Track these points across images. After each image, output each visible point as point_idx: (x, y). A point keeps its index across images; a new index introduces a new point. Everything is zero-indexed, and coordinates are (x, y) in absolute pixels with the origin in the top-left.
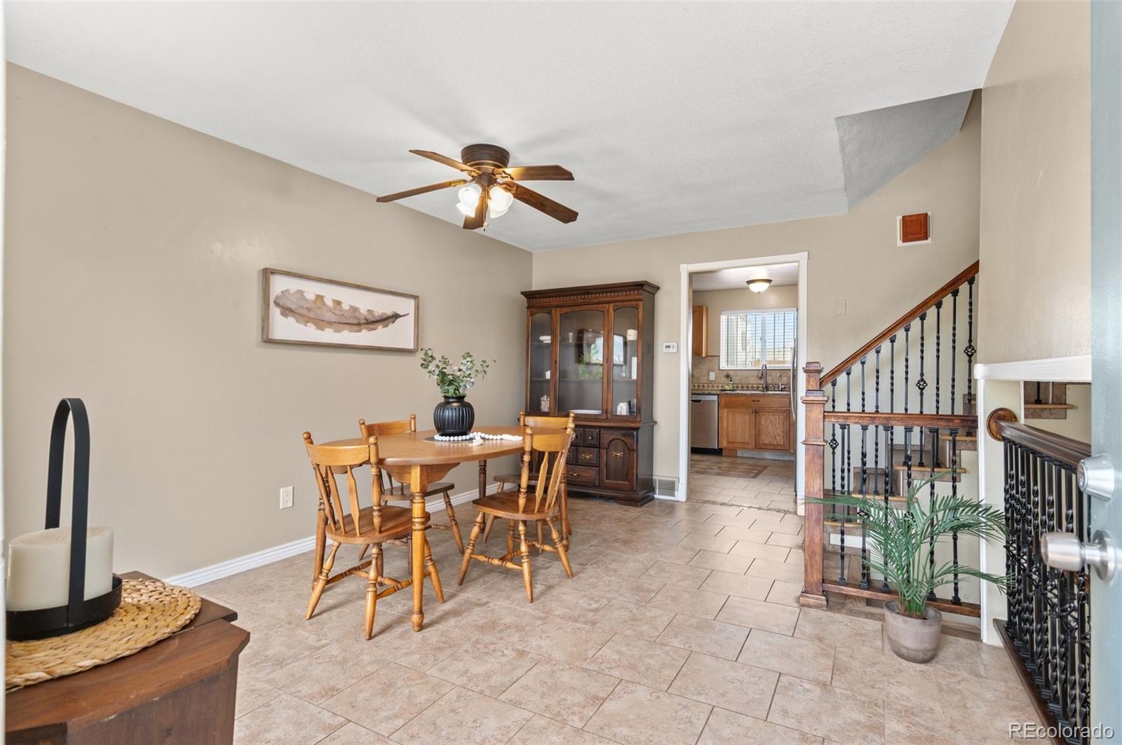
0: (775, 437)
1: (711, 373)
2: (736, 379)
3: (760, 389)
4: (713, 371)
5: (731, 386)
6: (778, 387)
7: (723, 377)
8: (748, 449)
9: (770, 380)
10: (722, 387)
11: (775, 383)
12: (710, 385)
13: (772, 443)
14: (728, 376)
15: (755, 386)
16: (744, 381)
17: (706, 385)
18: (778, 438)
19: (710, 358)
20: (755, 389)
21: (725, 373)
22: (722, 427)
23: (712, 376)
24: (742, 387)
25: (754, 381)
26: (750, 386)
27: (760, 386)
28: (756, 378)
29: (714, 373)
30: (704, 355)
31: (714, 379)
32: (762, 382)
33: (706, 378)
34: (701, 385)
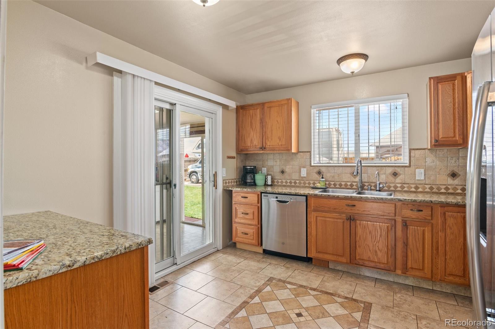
0: (376, 252)
1: (302, 169)
2: (328, 175)
3: (354, 187)
4: (304, 167)
5: (323, 184)
6: (376, 186)
7: (315, 174)
8: (341, 263)
9: (365, 178)
10: (314, 184)
11: (371, 181)
12: (302, 182)
13: (371, 259)
14: (319, 173)
15: (349, 184)
16: (337, 178)
17: (297, 181)
18: (380, 254)
19: (301, 154)
20: (349, 187)
21: (317, 170)
22: (311, 233)
23: (304, 172)
24: (335, 185)
25: (347, 178)
26: (343, 183)
27: (354, 184)
28: (349, 175)
29: (305, 169)
30: (294, 150)
31: (305, 176)
32: (357, 179)
33: (297, 174)
34: (293, 181)
